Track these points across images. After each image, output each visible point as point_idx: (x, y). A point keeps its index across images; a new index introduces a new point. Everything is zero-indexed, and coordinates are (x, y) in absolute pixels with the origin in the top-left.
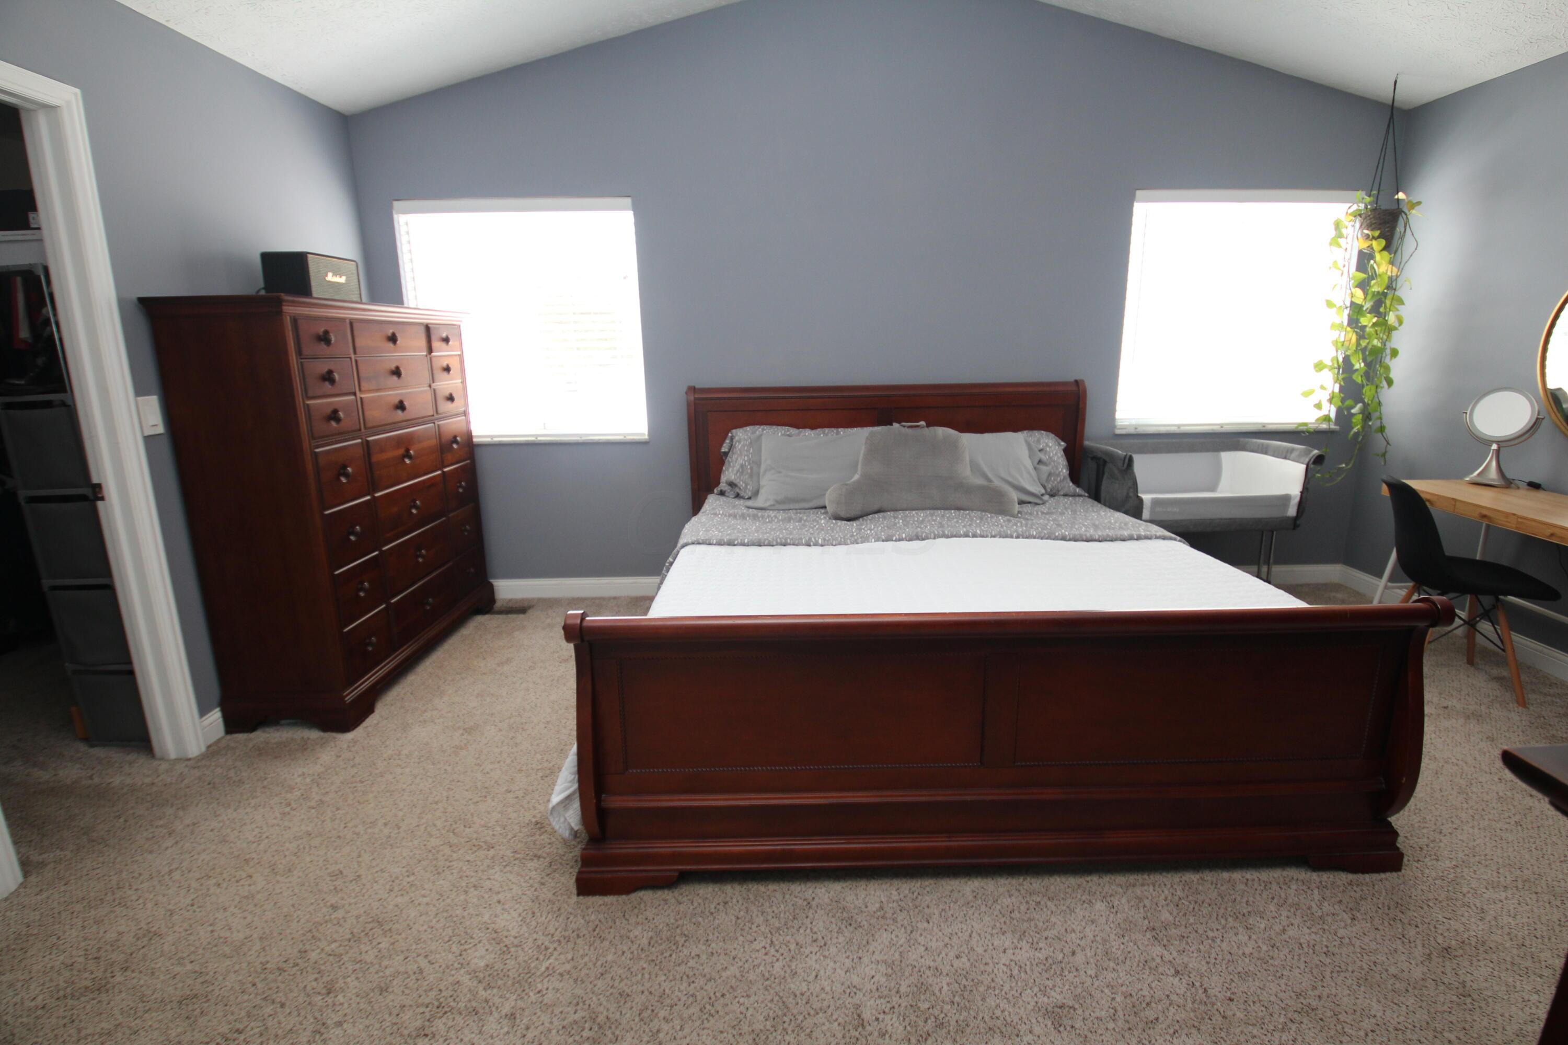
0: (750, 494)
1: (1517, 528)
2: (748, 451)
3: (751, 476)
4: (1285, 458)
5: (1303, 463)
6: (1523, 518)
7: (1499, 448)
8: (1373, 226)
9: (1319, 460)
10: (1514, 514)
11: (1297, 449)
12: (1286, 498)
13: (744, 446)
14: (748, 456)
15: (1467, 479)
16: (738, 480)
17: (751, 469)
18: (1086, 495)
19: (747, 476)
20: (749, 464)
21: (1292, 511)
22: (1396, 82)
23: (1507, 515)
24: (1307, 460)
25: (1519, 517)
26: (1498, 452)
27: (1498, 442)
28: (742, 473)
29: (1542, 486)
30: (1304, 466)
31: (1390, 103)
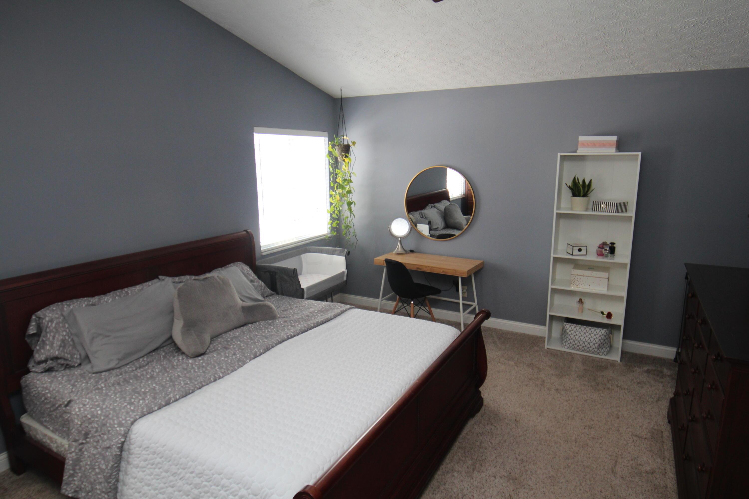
0: (79, 361)
1: (430, 271)
2: (64, 326)
3: (74, 346)
4: (333, 254)
5: (343, 256)
6: (432, 267)
7: (401, 239)
8: (344, 151)
9: (349, 253)
10: (428, 266)
11: (338, 250)
12: (343, 273)
13: (58, 323)
14: (66, 331)
15: (394, 252)
16: (63, 354)
17: (73, 340)
18: (275, 293)
19: (71, 348)
20: (69, 337)
21: (345, 279)
22: (341, 90)
23: (426, 266)
24: (345, 254)
25: (430, 267)
26: (401, 241)
27: (400, 238)
28: (64, 347)
29: (414, 251)
30: (344, 258)
31: (340, 97)
